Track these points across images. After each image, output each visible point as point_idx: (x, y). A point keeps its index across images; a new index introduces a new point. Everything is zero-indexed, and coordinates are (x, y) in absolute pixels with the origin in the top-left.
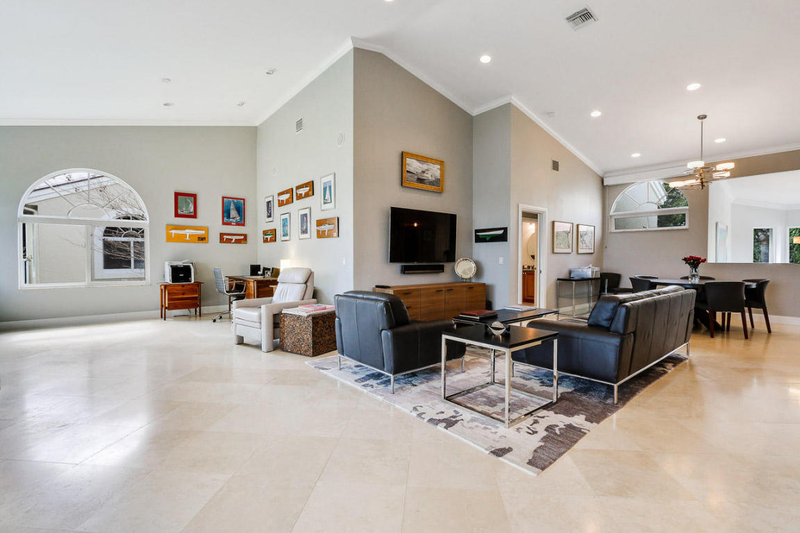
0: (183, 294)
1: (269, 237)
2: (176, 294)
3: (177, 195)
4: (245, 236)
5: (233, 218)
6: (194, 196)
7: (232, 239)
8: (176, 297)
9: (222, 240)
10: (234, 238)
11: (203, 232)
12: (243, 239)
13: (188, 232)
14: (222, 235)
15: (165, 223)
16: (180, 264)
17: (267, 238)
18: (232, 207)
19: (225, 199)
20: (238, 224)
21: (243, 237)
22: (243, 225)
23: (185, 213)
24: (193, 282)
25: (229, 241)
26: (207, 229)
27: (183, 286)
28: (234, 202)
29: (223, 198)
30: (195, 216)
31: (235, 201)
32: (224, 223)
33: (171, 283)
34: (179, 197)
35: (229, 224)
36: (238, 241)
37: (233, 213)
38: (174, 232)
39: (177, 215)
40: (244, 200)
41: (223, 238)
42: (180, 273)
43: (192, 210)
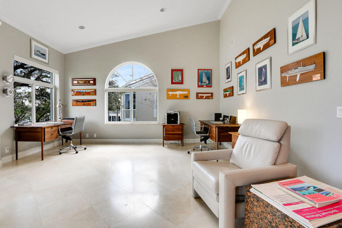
0: (173, 131)
1: (228, 93)
2: (169, 131)
3: (173, 71)
4: (212, 94)
5: (204, 83)
6: (182, 71)
7: (204, 96)
8: (170, 133)
9: (197, 97)
10: (205, 95)
11: (187, 92)
12: (211, 96)
13: (178, 93)
14: (197, 94)
15: (167, 89)
16: (172, 112)
17: (226, 94)
18: (204, 75)
19: (199, 71)
20: (208, 86)
21: (210, 95)
22: (211, 87)
23: (177, 81)
24: (179, 124)
25: (202, 98)
26: (188, 91)
27: (173, 126)
28: (205, 73)
29: (198, 70)
30: (182, 83)
31: (206, 71)
32: (199, 86)
33: (166, 124)
34: (174, 72)
35: (202, 86)
36: (207, 98)
37: (205, 79)
38: (170, 93)
39: (172, 83)
40: (211, 70)
41: (199, 96)
42: (172, 118)
43: (180, 79)
